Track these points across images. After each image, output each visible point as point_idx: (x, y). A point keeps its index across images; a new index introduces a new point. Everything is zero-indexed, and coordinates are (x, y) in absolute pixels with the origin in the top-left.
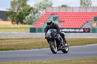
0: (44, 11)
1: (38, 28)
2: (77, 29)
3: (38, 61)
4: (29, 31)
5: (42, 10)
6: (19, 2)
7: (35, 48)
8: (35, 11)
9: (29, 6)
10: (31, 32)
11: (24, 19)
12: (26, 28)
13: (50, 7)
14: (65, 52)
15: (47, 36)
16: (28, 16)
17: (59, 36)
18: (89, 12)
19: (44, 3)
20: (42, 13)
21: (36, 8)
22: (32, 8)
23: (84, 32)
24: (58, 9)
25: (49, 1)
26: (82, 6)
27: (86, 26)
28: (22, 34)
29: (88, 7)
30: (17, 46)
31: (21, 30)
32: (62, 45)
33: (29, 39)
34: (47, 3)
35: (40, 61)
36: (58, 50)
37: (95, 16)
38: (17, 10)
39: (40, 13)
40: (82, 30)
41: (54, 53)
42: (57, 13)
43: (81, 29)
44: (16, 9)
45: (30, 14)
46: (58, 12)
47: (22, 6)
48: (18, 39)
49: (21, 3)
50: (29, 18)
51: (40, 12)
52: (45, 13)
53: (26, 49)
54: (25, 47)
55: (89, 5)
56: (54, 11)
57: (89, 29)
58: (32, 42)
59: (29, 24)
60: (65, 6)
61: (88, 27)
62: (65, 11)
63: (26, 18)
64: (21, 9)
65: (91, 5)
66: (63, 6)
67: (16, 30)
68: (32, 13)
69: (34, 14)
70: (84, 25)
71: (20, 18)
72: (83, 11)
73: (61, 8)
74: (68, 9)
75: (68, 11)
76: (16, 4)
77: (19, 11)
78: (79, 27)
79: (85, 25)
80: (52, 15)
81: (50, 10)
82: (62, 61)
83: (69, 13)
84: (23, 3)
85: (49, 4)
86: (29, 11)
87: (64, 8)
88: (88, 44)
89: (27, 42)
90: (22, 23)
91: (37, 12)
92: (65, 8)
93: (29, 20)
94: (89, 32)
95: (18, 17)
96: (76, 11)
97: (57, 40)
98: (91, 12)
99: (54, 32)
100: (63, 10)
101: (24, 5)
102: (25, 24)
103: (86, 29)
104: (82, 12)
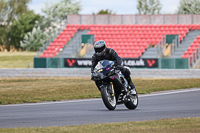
0: (63, 23)
1: (52, 59)
2: (131, 60)
3: (51, 128)
4: (32, 64)
5: (59, 20)
6: (11, 5)
7: (44, 100)
8: (44, 23)
9: (32, 12)
10: (36, 66)
11: (22, 39)
12: (25, 58)
13: (75, 16)
14: (131, 106)
15: (96, 75)
16: (29, 33)
17: (120, 75)
18: (155, 24)
19: (62, 5)
20: (59, 27)
21: (46, 17)
22: (37, 18)
23: (146, 66)
24: (92, 18)
25: (73, 2)
26: (142, 13)
27: (150, 54)
28: (18, 72)
29: (153, 14)
30: (7, 96)
31: (16, 63)
32: (125, 93)
33: (32, 81)
34: (69, 6)
35: (56, 127)
36: (118, 103)
37: (169, 33)
38: (8, 21)
39: (54, 27)
40: (141, 63)
41: (111, 108)
42: (89, 28)
43: (139, 60)
44: (6, 18)
45: (34, 30)
46: (92, 24)
47: (17, 13)
48: (10, 81)
49: (16, 6)
50: (32, 38)
51: (55, 24)
52: (64, 28)
53: (25, 102)
54: (24, 98)
55: (156, 12)
56: (84, 24)
57: (156, 60)
58: (38, 87)
59: (32, 50)
60: (106, 13)
61: (154, 57)
62: (106, 24)
63: (26, 37)
64: (16, 18)
65: (159, 9)
66: (102, 13)
67: (6, 62)
68: (39, 28)
69: (42, 28)
70: (146, 53)
71: (13, 38)
72: (143, 22)
73: (97, 17)
74: (112, 19)
75: (113, 23)
76: (6, 8)
77: (11, 24)
78: (136, 56)
79: (148, 52)
80: (79, 30)
81: (74, 21)
82: (99, 127)
83: (114, 27)
84: (19, 7)
85: (74, 8)
86: (33, 23)
87: (103, 17)
88: (155, 91)
89: (28, 87)
90: (18, 48)
91: (48, 24)
92: (106, 16)
93: (32, 42)
94: (155, 66)
95: (9, 35)
96: (129, 22)
97: (115, 82)
98: (160, 25)
99: (109, 66)
100: (102, 21)
101: (21, 10)
102: (23, 49)
103: (150, 60)
104: (141, 24)
